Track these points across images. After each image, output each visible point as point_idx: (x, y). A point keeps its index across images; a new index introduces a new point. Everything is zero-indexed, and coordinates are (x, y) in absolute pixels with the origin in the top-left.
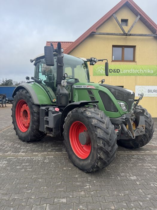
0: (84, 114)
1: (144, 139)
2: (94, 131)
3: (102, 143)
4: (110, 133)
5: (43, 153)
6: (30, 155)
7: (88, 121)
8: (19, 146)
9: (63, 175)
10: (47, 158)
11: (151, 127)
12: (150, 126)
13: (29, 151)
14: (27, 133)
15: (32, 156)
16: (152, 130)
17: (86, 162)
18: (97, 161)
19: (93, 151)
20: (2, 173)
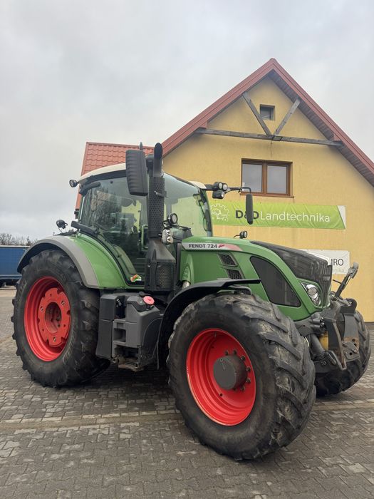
0: (235, 310)
1: (352, 371)
2: (267, 352)
3: (289, 383)
4: (302, 357)
5: (108, 416)
6: (75, 422)
7: (247, 328)
8: (37, 399)
9: (184, 472)
10: (123, 428)
11: (365, 343)
12: (364, 340)
13: (70, 410)
14: (58, 364)
15: (83, 425)
16: (367, 349)
17: (240, 434)
18: (275, 430)
19: (262, 403)
20: (16, 476)
